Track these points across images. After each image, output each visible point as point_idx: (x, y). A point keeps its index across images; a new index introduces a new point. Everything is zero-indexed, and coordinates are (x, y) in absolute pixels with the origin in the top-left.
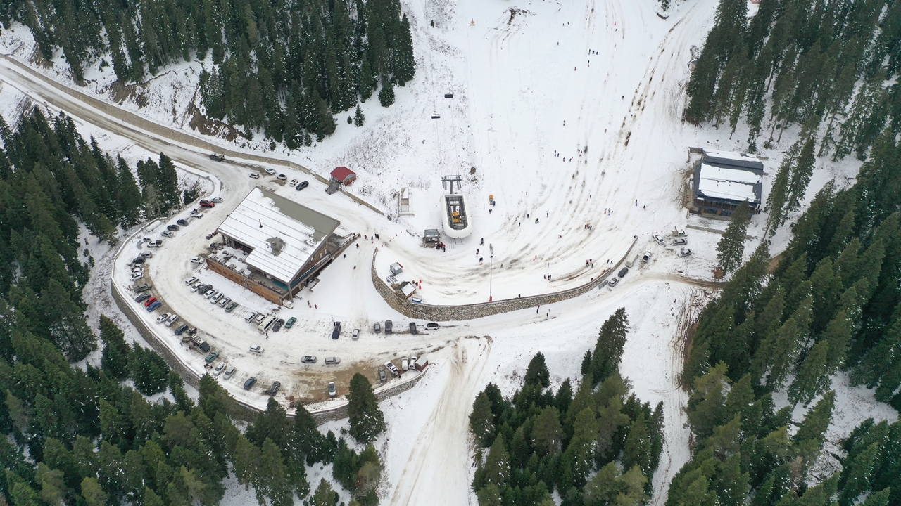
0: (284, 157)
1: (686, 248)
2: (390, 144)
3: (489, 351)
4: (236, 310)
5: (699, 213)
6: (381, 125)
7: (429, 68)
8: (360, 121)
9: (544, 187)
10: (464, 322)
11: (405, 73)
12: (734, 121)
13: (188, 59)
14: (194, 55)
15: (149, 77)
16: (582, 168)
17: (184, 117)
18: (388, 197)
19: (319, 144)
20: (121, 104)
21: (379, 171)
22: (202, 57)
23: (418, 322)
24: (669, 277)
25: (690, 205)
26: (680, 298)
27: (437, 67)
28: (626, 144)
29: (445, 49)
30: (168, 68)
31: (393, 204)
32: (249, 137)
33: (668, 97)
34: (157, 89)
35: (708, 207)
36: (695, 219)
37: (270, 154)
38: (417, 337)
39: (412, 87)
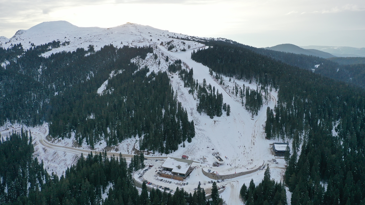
0: (165, 156)
1: (277, 162)
2: (194, 150)
3: (238, 183)
4: (172, 183)
5: (277, 156)
6: (190, 146)
7: (198, 134)
8: (184, 146)
9: (238, 154)
10: (230, 179)
11: (193, 135)
12: (278, 137)
13: (131, 138)
14: (133, 137)
15: (119, 143)
16: (245, 150)
17: (132, 152)
18: (199, 159)
19: (174, 152)
20: (110, 151)
21: (194, 155)
22: (135, 137)
23: (219, 180)
24: (275, 168)
25: (274, 154)
26: (279, 171)
27: (200, 133)
28: (254, 145)
29: (201, 130)
30: (125, 141)
31: (202, 161)
32: (154, 153)
33: (260, 135)
34: (122, 146)
35: (279, 153)
36: (276, 157)
37: (161, 156)
38: (220, 183)
39: (195, 138)
